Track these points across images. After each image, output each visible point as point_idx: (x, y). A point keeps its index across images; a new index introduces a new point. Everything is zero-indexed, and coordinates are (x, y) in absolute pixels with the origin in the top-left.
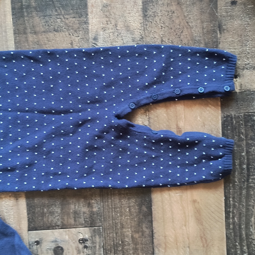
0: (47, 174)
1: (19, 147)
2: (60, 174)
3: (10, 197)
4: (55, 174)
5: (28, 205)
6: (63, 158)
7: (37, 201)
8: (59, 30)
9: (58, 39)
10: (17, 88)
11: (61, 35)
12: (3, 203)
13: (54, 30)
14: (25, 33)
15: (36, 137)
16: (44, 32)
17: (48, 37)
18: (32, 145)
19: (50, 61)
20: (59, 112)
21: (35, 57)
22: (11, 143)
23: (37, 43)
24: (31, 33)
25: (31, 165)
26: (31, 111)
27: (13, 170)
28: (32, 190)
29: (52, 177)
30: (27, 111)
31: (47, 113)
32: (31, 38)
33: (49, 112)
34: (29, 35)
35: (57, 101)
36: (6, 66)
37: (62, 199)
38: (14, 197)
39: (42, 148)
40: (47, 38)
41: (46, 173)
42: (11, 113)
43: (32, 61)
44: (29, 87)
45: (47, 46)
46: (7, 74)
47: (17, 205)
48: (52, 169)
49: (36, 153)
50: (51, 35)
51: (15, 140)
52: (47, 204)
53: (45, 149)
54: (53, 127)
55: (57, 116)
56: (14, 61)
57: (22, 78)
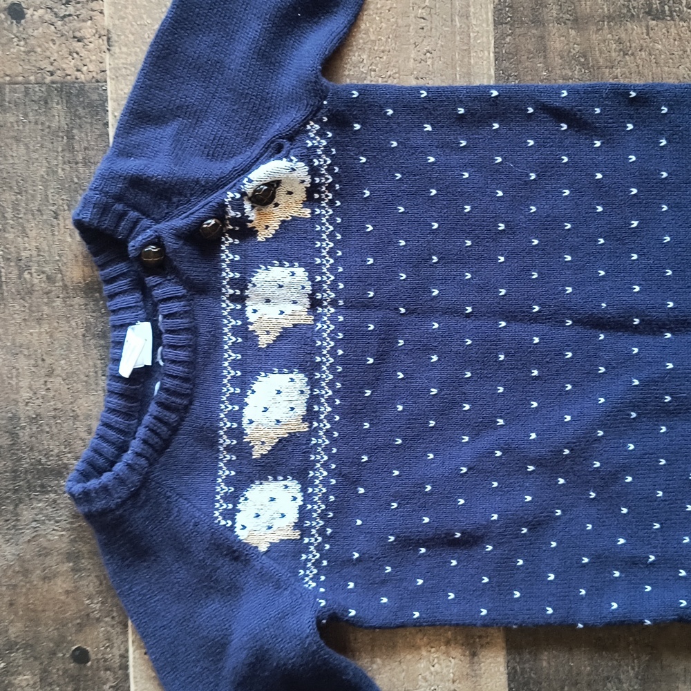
0: (603, 561)
1: (499, 453)
2: (652, 563)
3: (448, 643)
4: (633, 563)
5: (512, 677)
6: (665, 500)
7: (548, 662)
8: (667, 13)
9: (660, 47)
10: (502, 227)
11: (673, 30)
12: (422, 664)
13: (649, 13)
14: (538, 21)
15: (568, 418)
16: (610, 18)
17: (623, 36)
18: (551, 449)
19: (630, 127)
20: (654, 326)
21: (579, 110)
22: (466, 439)
23: (583, 60)
24: (558, 21)
25: (540, 523)
26: (551, 317)
27: (471, 540)
28: (542, 622)
29: (617, 574)
30: (535, 318)
31: (611, 328)
32: (560, 39)
33: (617, 325)
34: (553, 28)
35: (654, 281)
36: (464, 143)
37: (645, 658)
38: (463, 645)
39: (589, 459)
40: (619, 41)
41: (599, 557)
42: (470, 325)
43: (565, 127)
44: (546, 227)
45: (618, 71)
46: (466, 175)
47: (474, 675)
48: (622, 541)
49: (561, 481)
50: (635, 30)
51: (481, 426)
52: (589, 675)
53: (597, 464)
54: (636, 382)
55: (650, 340)
56: (496, 126)
57: (521, 192)
